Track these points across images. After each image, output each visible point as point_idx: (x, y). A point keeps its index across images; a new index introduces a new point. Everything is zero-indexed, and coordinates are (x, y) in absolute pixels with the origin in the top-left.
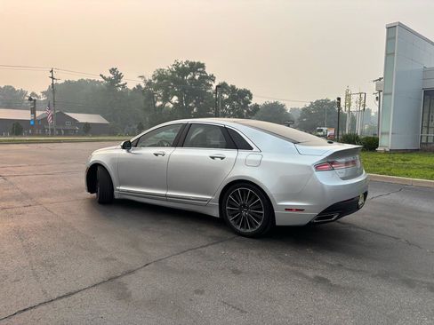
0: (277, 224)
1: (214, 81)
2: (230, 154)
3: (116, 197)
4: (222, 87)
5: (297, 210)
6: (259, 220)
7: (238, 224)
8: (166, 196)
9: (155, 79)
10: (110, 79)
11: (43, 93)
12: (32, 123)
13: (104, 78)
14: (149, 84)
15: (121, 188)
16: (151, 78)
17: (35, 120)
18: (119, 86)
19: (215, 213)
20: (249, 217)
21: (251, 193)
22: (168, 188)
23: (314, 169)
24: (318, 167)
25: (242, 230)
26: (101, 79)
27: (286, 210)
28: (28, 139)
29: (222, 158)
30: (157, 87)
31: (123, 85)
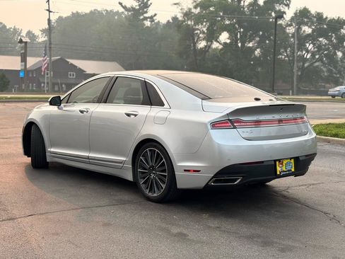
0: (178, 187)
1: (288, 5)
2: (143, 111)
3: (48, 160)
4: (303, 15)
5: (195, 171)
6: (164, 183)
7: (147, 188)
8: (88, 158)
9: (195, 7)
10: (133, 9)
11: (43, 31)
12: (22, 74)
13: (125, 7)
14: (188, 14)
15: (52, 150)
16: (191, 6)
17: (25, 70)
18: (146, 19)
19: (129, 176)
20: (156, 180)
21: (158, 154)
22: (90, 149)
23: (209, 127)
24: (216, 125)
25: (150, 194)
26: (121, 10)
27: (185, 171)
28: (9, 96)
29: (136, 115)
30: (199, 19)
31: (152, 18)
